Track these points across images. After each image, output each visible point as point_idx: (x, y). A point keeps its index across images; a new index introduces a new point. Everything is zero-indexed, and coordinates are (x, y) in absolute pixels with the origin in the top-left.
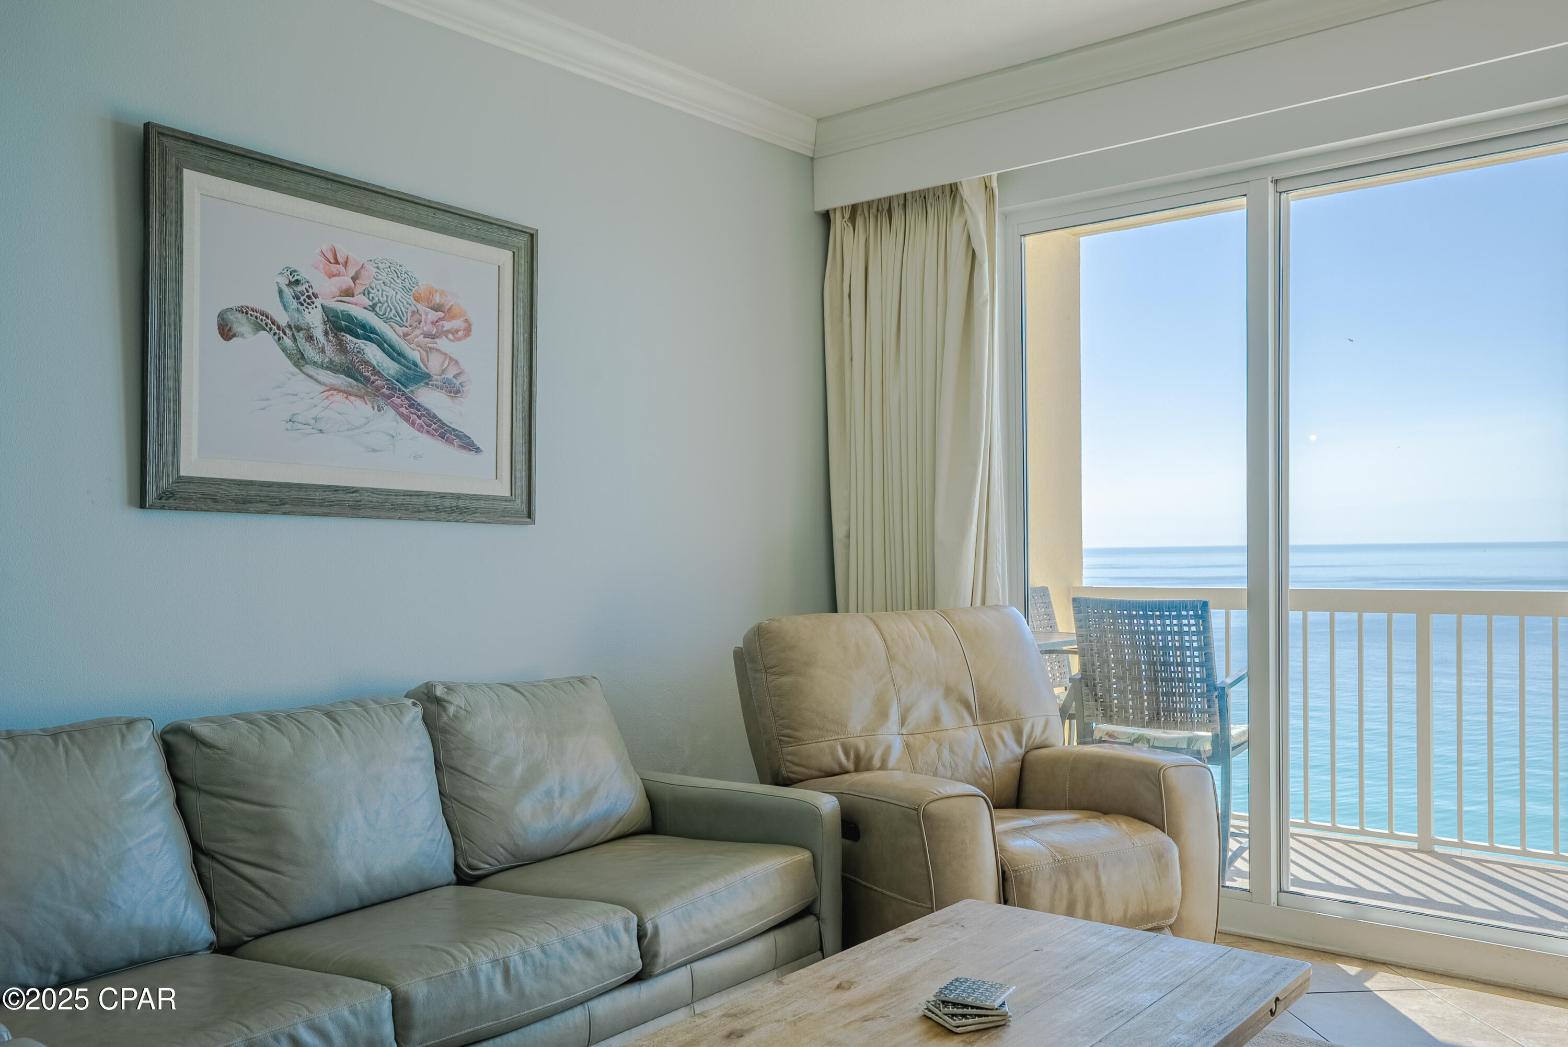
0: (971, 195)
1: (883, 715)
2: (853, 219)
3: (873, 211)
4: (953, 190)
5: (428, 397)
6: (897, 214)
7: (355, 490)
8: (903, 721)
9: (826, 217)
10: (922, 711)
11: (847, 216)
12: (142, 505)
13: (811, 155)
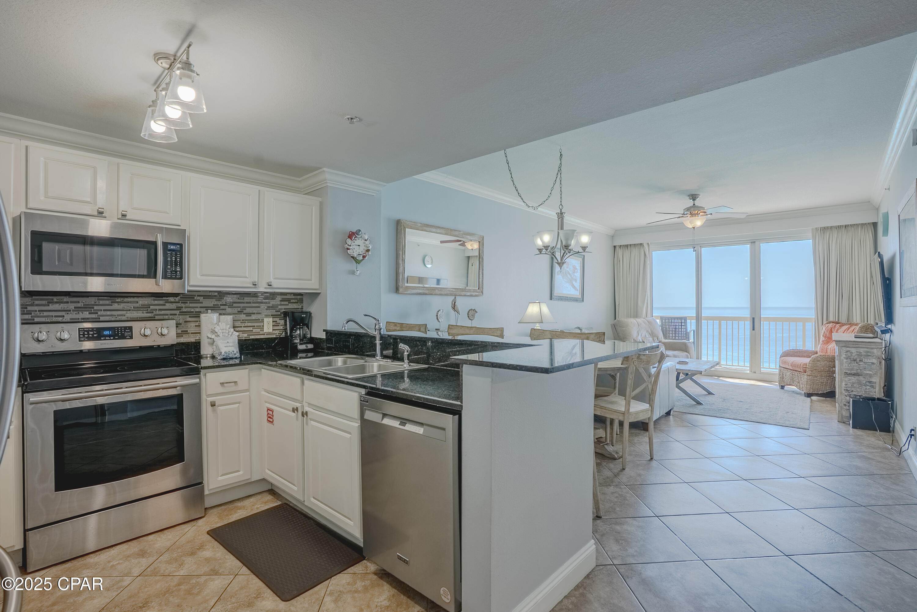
0: (646, 246)
1: (639, 335)
2: (620, 247)
3: (624, 246)
4: (641, 244)
5: (574, 282)
6: (629, 247)
7: (567, 297)
8: (641, 336)
9: (615, 246)
10: (643, 335)
12: (551, 299)
13: (613, 236)
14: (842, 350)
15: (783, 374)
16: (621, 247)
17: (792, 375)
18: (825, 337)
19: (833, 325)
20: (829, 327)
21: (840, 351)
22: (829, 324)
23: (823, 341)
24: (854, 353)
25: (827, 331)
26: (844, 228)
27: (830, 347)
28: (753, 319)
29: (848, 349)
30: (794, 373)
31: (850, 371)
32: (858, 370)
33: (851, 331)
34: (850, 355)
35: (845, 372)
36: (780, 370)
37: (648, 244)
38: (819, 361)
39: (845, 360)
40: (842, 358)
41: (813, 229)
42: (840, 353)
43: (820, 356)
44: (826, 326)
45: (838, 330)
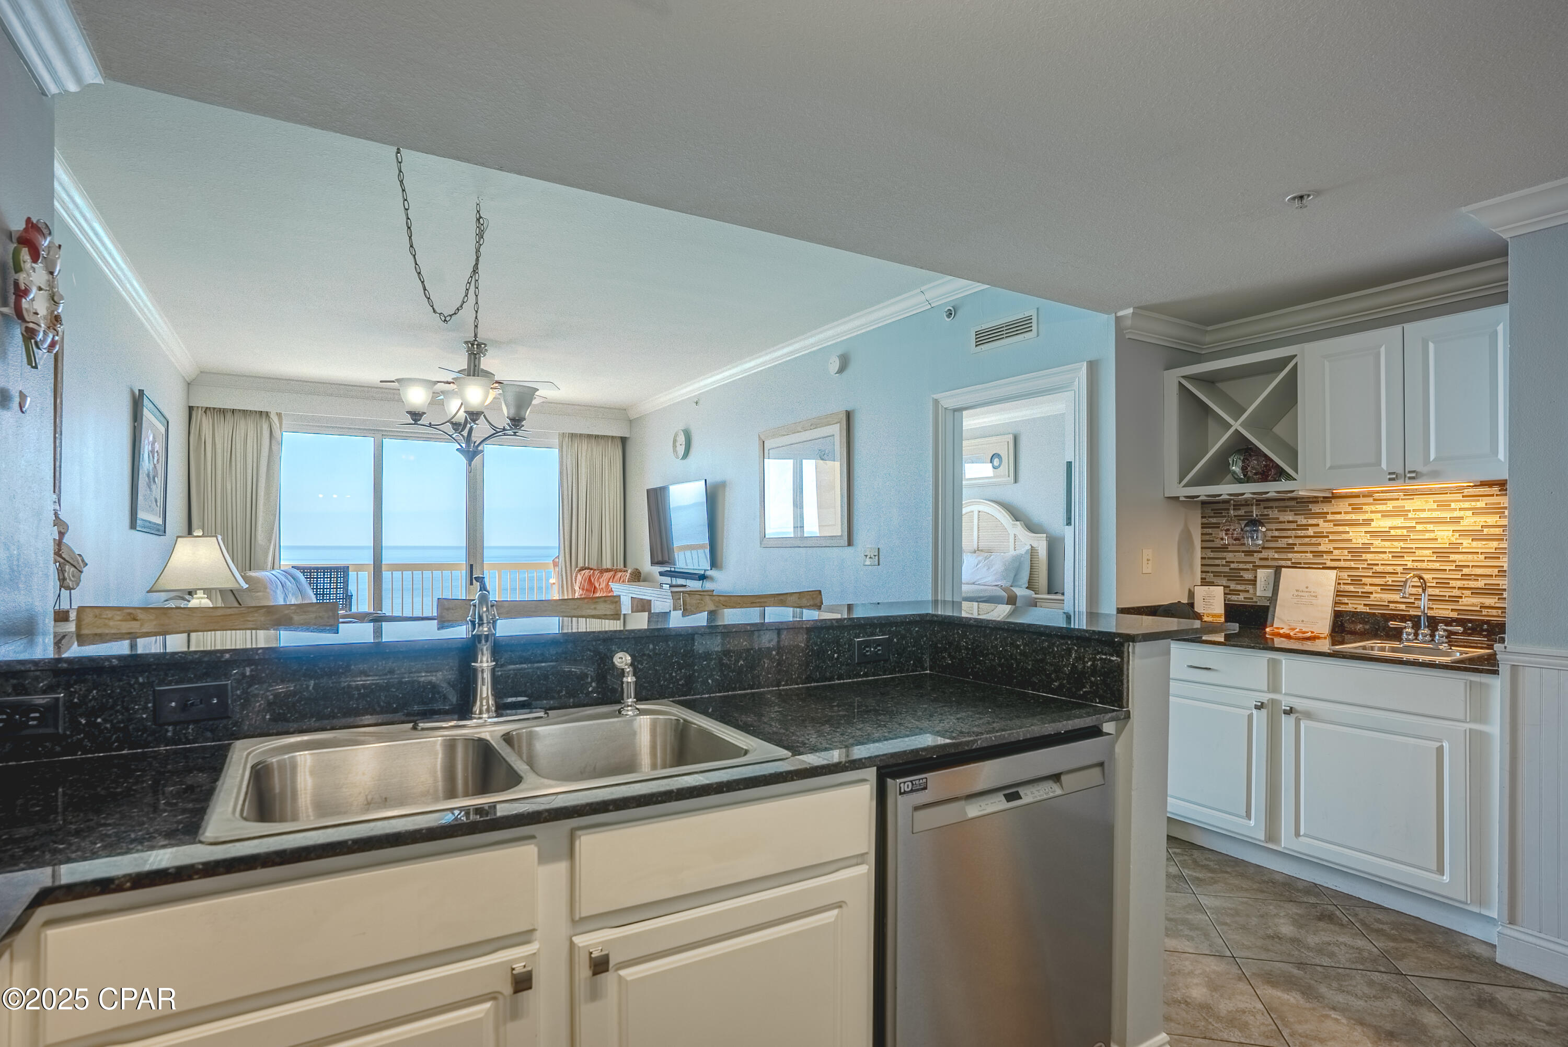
0: (274, 418)
2: (205, 412)
3: (216, 411)
4: (262, 413)
6: (229, 415)
7: (150, 522)
9: (193, 408)
11: (204, 410)
12: (134, 528)
13: (189, 382)
16: (208, 412)
18: (583, 589)
19: (590, 572)
20: (586, 574)
22: (584, 571)
25: (585, 581)
26: (594, 439)
28: (471, 566)
33: (618, 578)
37: (279, 415)
41: (559, 434)
44: (580, 574)
45: (599, 578)
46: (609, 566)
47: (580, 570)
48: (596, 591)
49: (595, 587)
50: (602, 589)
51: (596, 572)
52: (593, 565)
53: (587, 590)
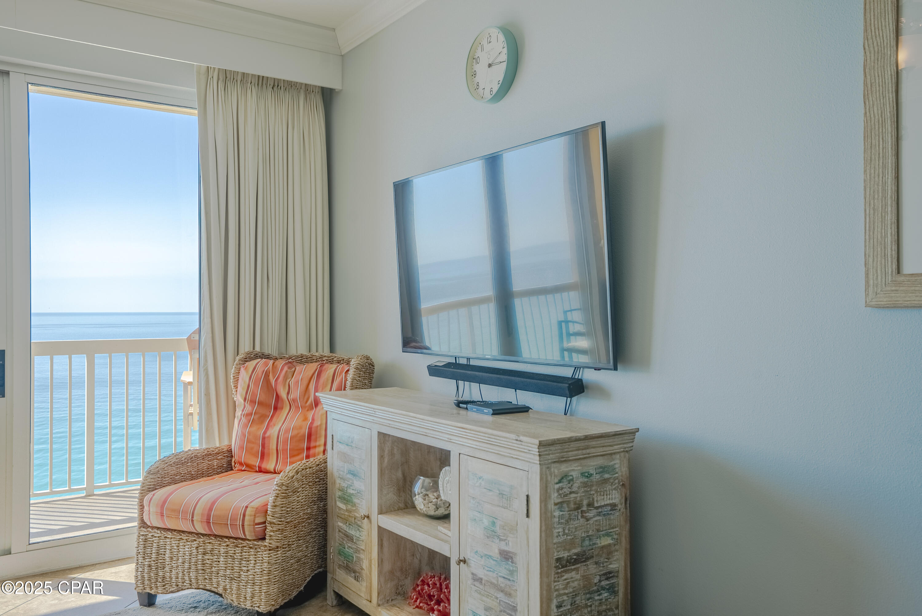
14: (551, 474)
15: (158, 554)
17: (204, 554)
18: (253, 402)
19: (265, 365)
20: (258, 372)
21: (547, 481)
22: (254, 362)
23: (249, 415)
24: (577, 478)
25: (256, 384)
27: (274, 432)
29: (564, 468)
30: (209, 547)
31: (569, 550)
32: (583, 540)
33: (327, 380)
34: (567, 490)
35: (558, 560)
36: (146, 540)
38: (295, 491)
39: (557, 513)
40: (551, 506)
41: (199, 71)
42: (546, 487)
43: (297, 473)
44: (246, 369)
45: (286, 378)
46: (302, 350)
47: (248, 358)
48: (279, 405)
49: (277, 396)
50: (294, 400)
51: (280, 363)
52: (271, 349)
53: (260, 403)
